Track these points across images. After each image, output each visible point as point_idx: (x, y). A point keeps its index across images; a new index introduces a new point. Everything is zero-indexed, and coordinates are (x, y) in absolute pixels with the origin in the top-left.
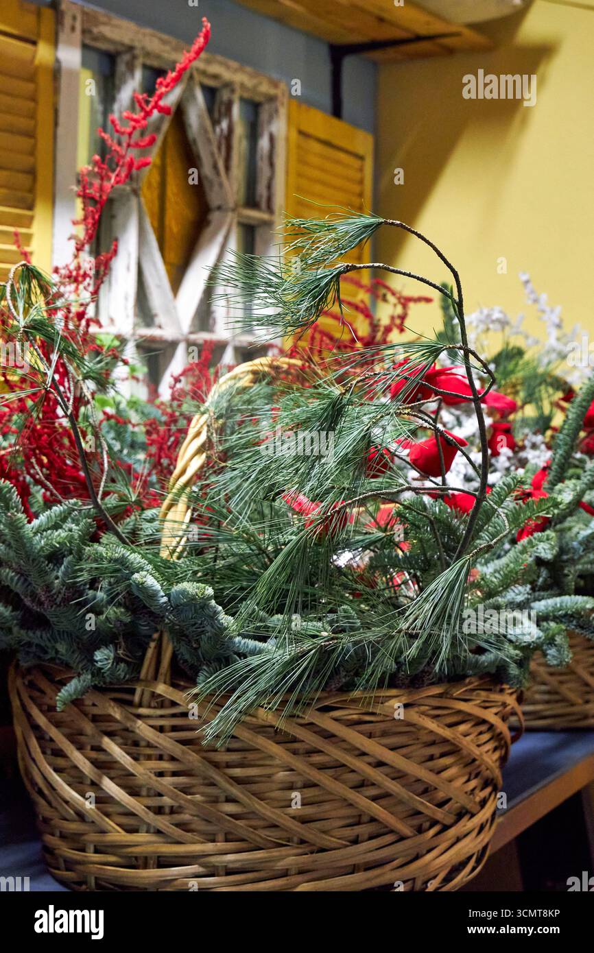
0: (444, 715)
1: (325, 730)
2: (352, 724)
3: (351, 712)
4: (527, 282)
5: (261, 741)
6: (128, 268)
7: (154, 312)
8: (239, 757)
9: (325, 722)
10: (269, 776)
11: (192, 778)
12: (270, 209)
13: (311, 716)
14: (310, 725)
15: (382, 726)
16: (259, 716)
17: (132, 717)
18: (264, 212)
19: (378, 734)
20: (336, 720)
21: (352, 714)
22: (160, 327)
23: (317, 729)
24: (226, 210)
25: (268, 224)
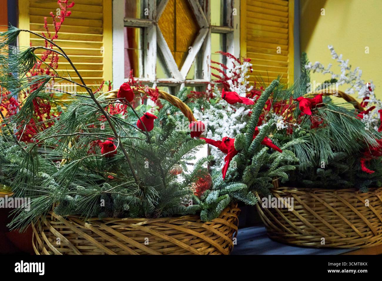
0: (166, 230)
1: (110, 233)
2: (121, 231)
3: (121, 226)
4: (332, 49)
5: (85, 236)
6: (153, 54)
7: (170, 72)
8: (81, 242)
9: (109, 230)
10: (93, 250)
11: (68, 249)
12: (232, 26)
13: (103, 227)
14: (103, 231)
15: (136, 232)
16: (85, 226)
17: (50, 225)
18: (229, 28)
19: (133, 236)
20: (114, 229)
21: (122, 227)
22: (174, 78)
23: (106, 233)
24: (206, 28)
25: (231, 32)
